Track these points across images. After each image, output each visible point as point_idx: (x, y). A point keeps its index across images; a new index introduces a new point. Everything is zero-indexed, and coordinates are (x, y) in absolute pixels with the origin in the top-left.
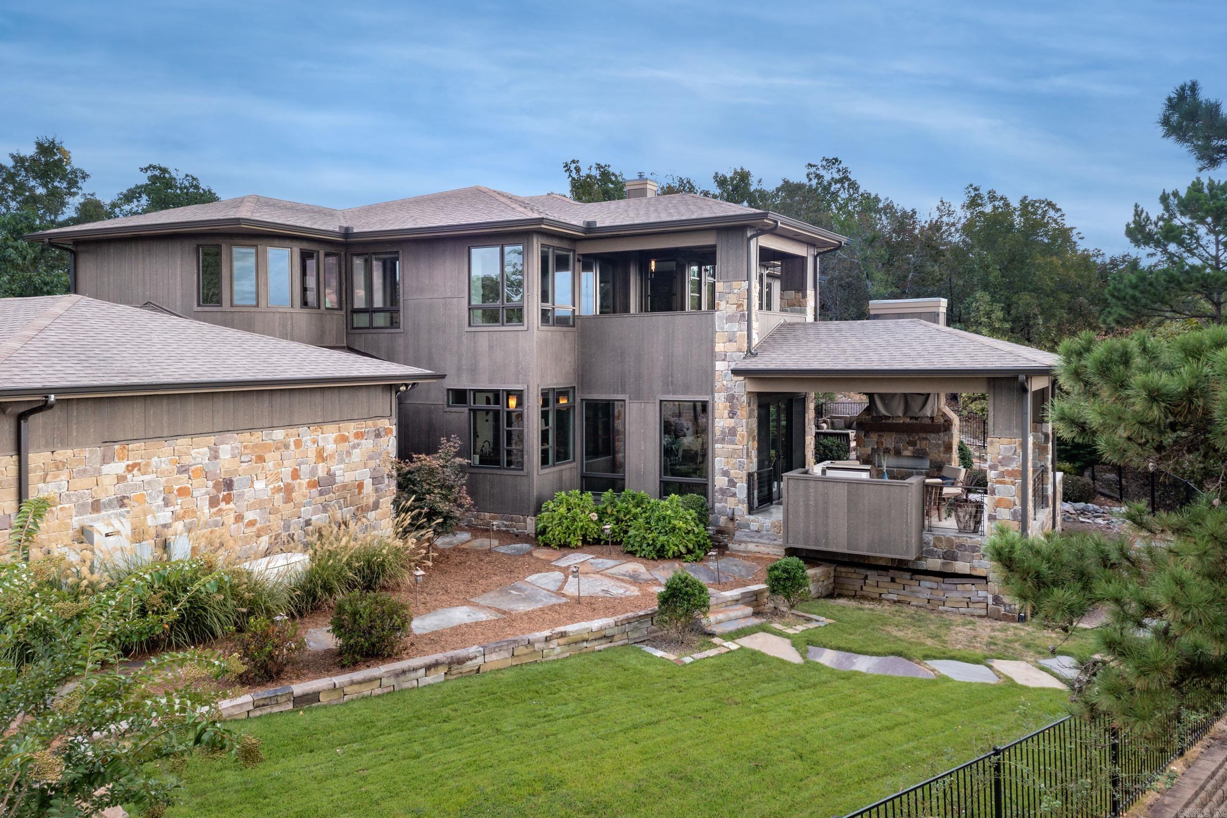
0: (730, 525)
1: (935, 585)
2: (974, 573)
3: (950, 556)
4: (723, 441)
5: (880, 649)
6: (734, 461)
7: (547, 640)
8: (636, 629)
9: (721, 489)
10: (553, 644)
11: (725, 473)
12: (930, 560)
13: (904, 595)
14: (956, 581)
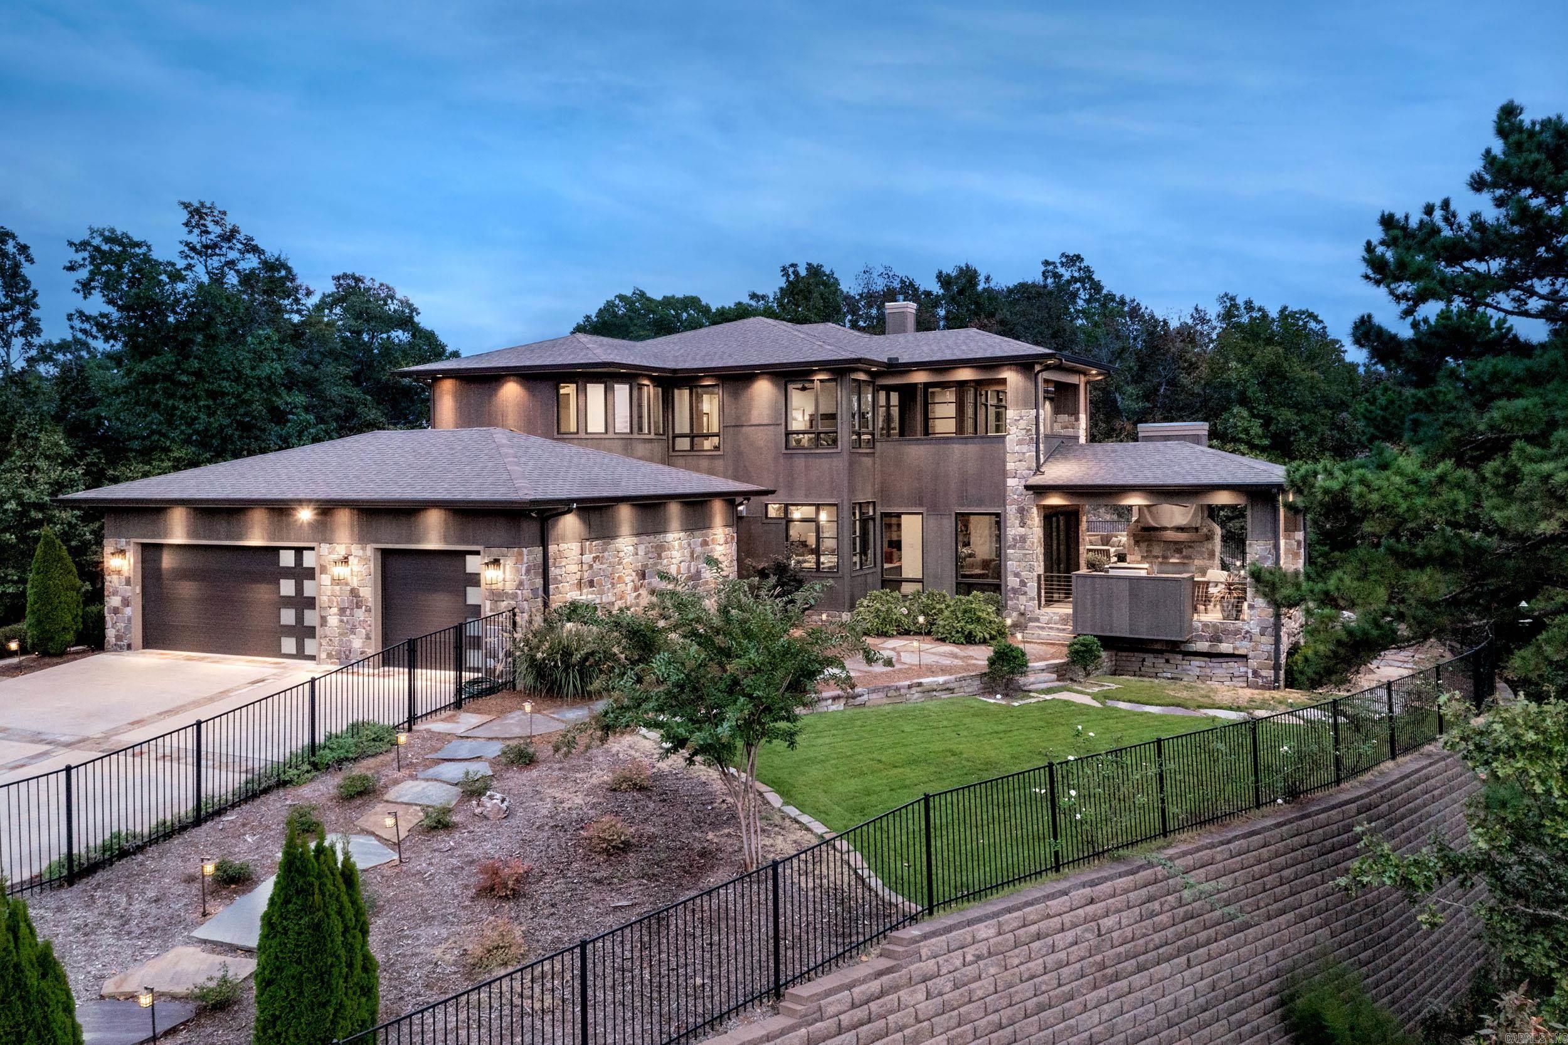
0: (1022, 620)
1: (1203, 664)
2: (1236, 652)
3: (1216, 639)
4: (1014, 547)
5: (1163, 702)
6: (1024, 564)
7: (910, 687)
8: (969, 685)
9: (1013, 588)
10: (914, 690)
11: (1017, 575)
12: (1198, 643)
13: (1177, 673)
14: (1221, 660)
